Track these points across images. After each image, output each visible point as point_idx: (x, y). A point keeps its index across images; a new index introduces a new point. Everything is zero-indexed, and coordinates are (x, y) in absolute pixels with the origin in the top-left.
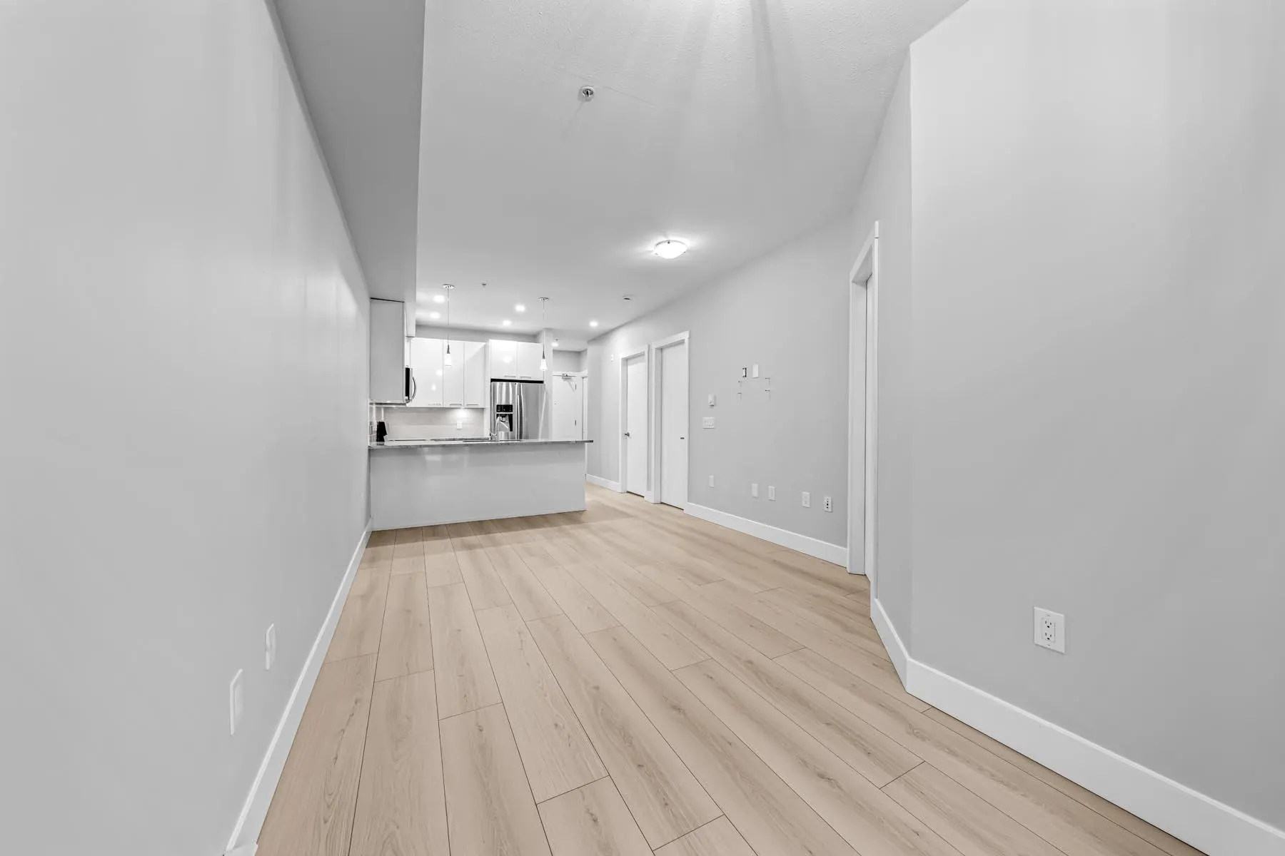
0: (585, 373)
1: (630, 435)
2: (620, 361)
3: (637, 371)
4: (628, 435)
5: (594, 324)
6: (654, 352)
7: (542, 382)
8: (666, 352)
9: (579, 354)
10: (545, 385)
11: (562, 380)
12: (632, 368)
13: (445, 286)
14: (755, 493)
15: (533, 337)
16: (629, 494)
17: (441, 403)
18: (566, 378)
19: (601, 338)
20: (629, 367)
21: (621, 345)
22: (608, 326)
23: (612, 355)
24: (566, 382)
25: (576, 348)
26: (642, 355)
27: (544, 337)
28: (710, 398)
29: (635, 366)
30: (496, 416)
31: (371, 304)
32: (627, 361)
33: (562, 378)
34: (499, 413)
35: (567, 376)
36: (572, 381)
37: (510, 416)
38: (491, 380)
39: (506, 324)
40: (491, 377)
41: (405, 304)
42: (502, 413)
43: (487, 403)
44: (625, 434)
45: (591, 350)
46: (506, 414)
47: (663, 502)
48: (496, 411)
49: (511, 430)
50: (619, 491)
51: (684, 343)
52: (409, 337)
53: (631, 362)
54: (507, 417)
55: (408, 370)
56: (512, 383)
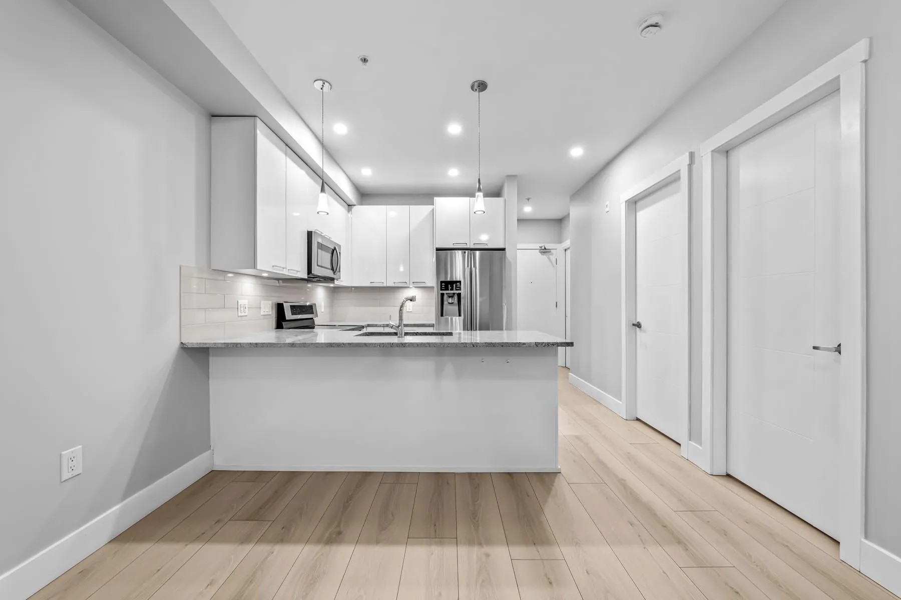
0: (567, 243)
1: (643, 325)
2: (623, 204)
4: (639, 325)
5: (577, 152)
7: (504, 249)
8: (741, 156)
9: (560, 222)
10: (505, 253)
11: (539, 253)
12: (644, 216)
15: (498, 191)
17: (384, 282)
18: (544, 251)
19: (587, 184)
20: (638, 214)
23: (609, 202)
24: (545, 257)
25: (553, 212)
26: (674, 179)
27: (509, 191)
30: (442, 295)
31: (210, 120)
32: (633, 204)
33: (541, 252)
34: (445, 292)
35: (545, 249)
36: (552, 254)
37: (459, 295)
38: (438, 249)
39: (454, 174)
40: (437, 247)
41: (258, 120)
42: (447, 292)
43: (431, 280)
44: (634, 325)
45: (576, 212)
46: (454, 294)
47: (730, 473)
48: (441, 290)
49: (460, 315)
50: (624, 417)
51: (839, 89)
52: (350, 206)
53: (639, 204)
54: (456, 297)
55: (310, 234)
56: (460, 252)
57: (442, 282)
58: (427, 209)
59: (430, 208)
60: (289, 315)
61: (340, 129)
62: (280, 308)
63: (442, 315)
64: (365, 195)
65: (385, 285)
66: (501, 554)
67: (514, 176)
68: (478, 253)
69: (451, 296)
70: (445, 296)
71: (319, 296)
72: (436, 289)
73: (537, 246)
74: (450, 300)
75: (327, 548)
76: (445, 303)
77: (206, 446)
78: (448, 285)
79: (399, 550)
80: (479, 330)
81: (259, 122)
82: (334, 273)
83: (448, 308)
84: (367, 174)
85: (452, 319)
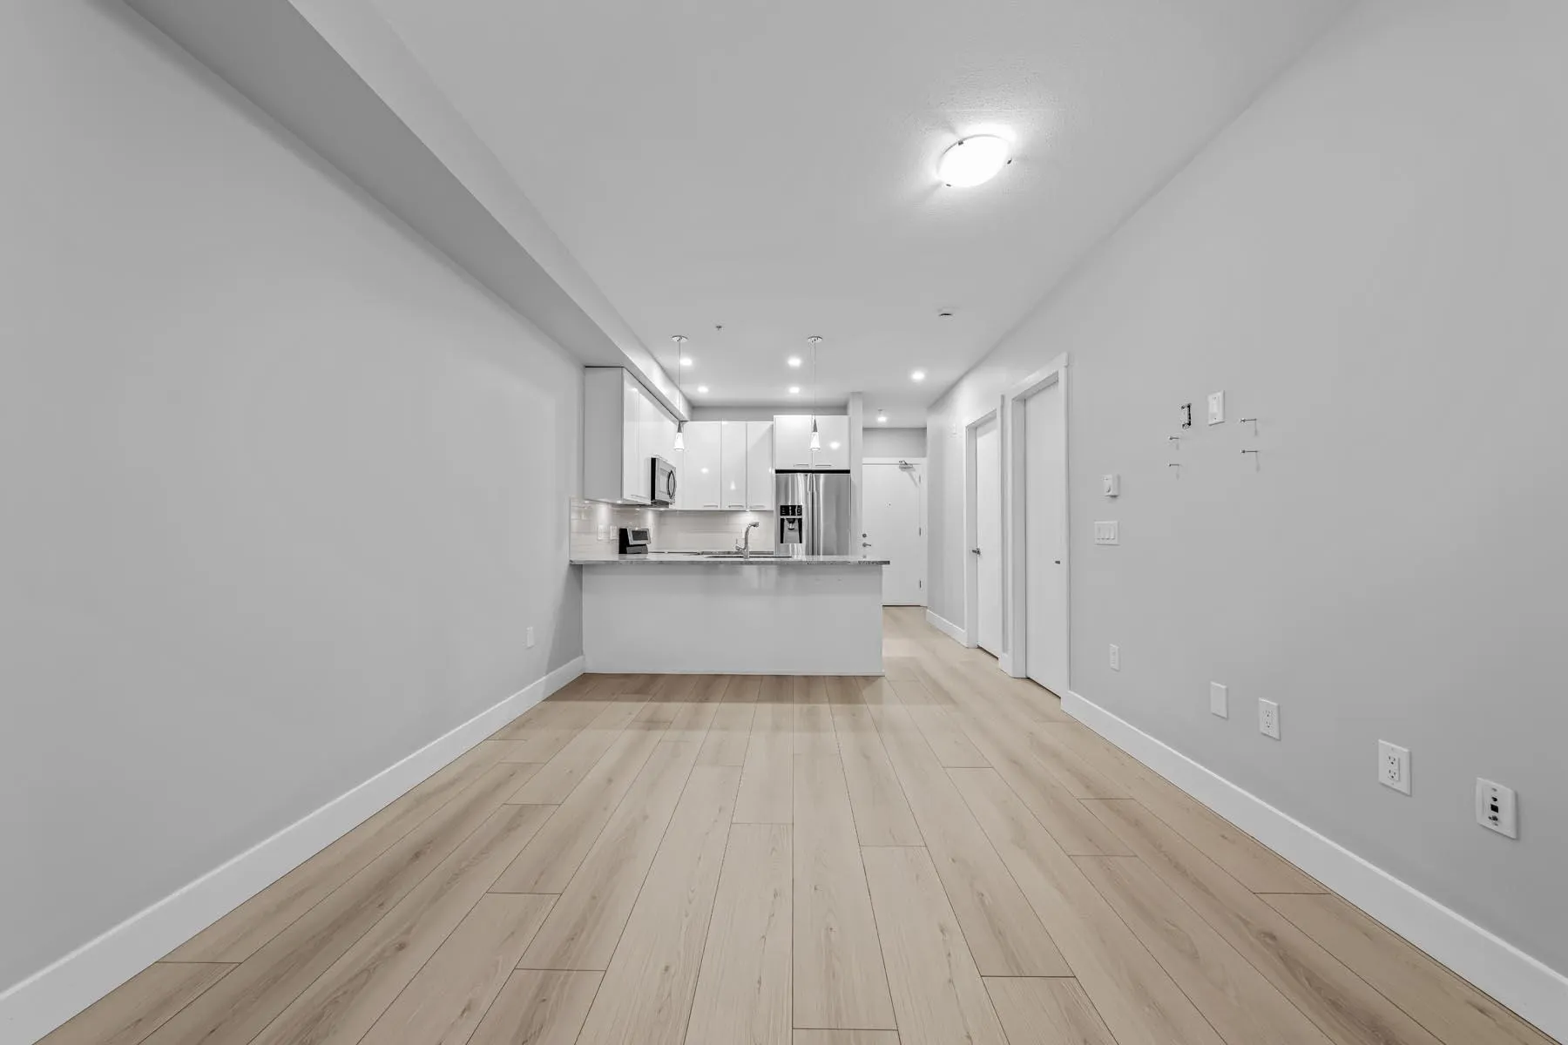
0: (929, 456)
1: (981, 551)
2: (965, 429)
3: (988, 443)
4: (977, 552)
5: (918, 376)
6: (1009, 403)
7: (848, 472)
8: (1031, 405)
9: (919, 432)
10: (850, 475)
11: (899, 470)
12: (981, 443)
13: (676, 339)
14: (1219, 706)
15: (841, 409)
16: (979, 651)
17: (719, 505)
18: (905, 466)
19: (940, 399)
20: (979, 440)
21: (966, 407)
22: (946, 376)
23: (954, 425)
24: (905, 474)
25: (914, 422)
26: (993, 416)
27: (855, 409)
28: (1108, 481)
29: (985, 437)
30: (782, 520)
31: (584, 374)
32: (974, 430)
33: (900, 468)
34: (785, 517)
35: (906, 464)
36: (914, 470)
37: (800, 520)
38: (777, 471)
39: (794, 391)
40: (778, 468)
41: (625, 370)
42: (788, 517)
43: (770, 504)
44: (973, 551)
45: (933, 422)
46: (794, 519)
47: (1029, 676)
48: (781, 515)
49: (801, 542)
50: (965, 644)
51: (1058, 381)
52: (681, 424)
53: (979, 430)
54: (797, 523)
55: (653, 461)
56: (802, 474)
57: (782, 507)
58: (766, 425)
59: (771, 423)
60: (632, 542)
61: (686, 362)
62: (623, 533)
63: (782, 542)
64: (697, 409)
65: (719, 509)
66: (824, 708)
67: (860, 393)
68: (822, 475)
69: (791, 521)
70: (786, 522)
71: (649, 521)
72: (775, 513)
73: (897, 460)
74: (791, 526)
75: (700, 704)
76: (786, 529)
77: (579, 652)
78: (788, 512)
79: (751, 706)
80: (824, 554)
81: (626, 374)
82: (671, 497)
83: (791, 535)
84: (702, 391)
85: (793, 547)
